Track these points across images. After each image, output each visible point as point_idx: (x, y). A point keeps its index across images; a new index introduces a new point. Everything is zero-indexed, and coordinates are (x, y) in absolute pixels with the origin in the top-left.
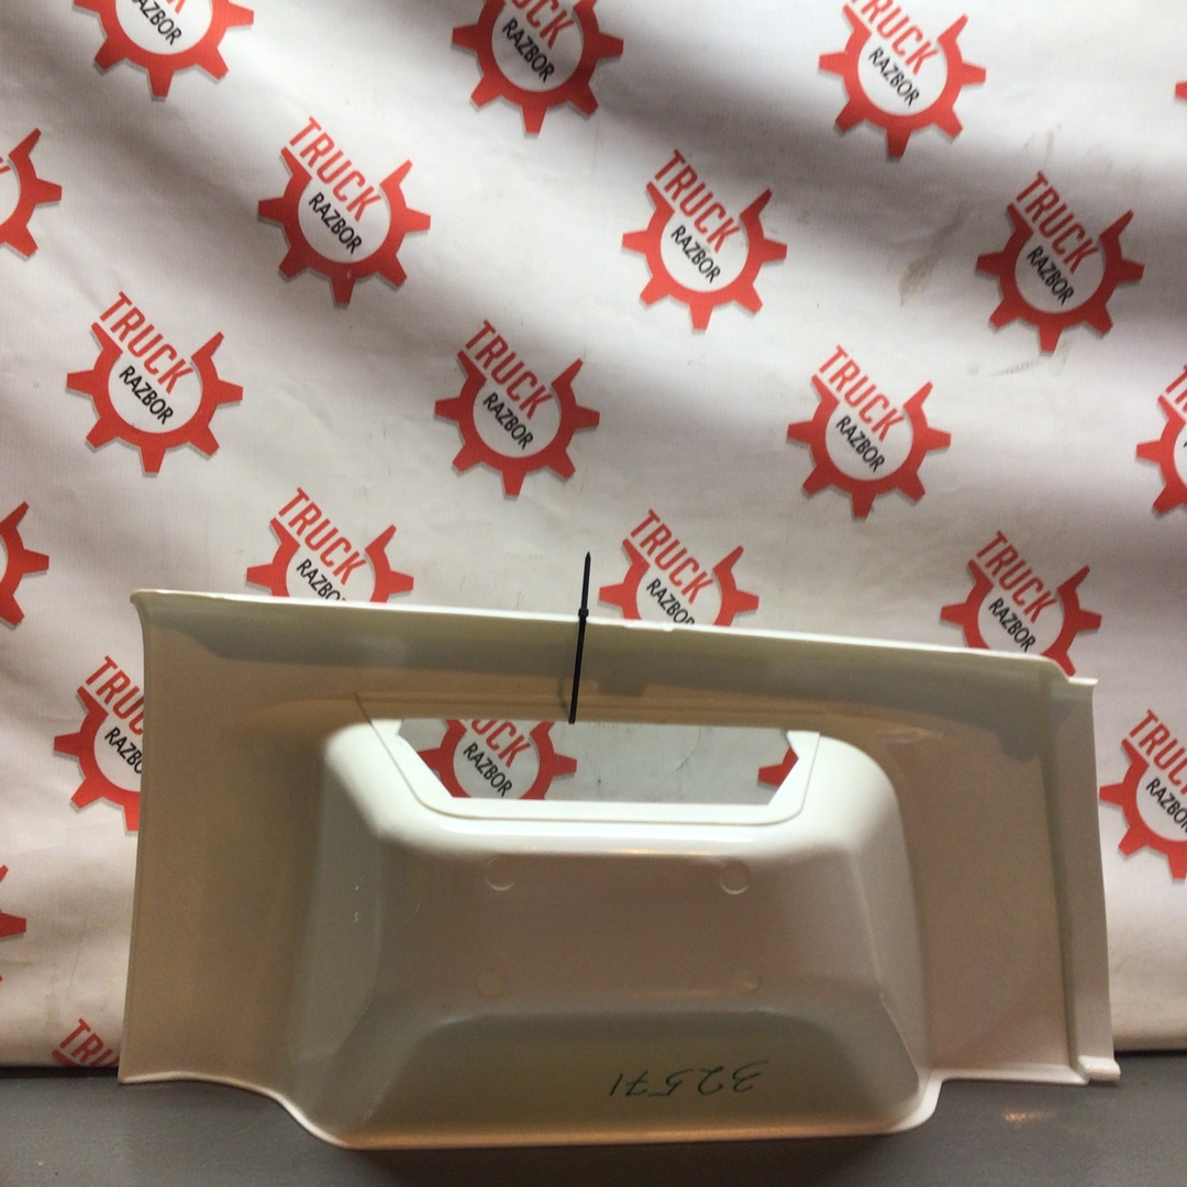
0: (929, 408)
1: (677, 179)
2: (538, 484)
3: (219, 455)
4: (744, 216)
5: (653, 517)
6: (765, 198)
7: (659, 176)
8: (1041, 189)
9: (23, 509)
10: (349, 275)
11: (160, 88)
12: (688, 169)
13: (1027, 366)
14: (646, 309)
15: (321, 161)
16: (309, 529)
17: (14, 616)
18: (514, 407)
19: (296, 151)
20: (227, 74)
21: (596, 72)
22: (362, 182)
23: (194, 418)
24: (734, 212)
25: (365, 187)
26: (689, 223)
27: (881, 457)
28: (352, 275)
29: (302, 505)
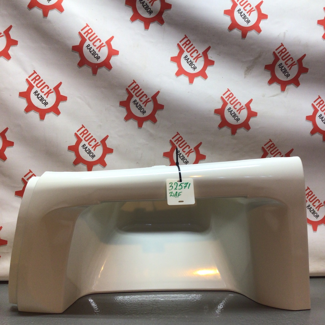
0: (252, 106)
1: (185, 43)
2: (147, 125)
3: (60, 115)
4: (203, 53)
5: (178, 134)
6: (209, 48)
7: (180, 42)
8: (282, 48)
9: (7, 129)
10: (96, 67)
11: (45, 15)
12: (188, 40)
13: (277, 95)
14: (177, 78)
15: (89, 35)
16: (85, 136)
17: (4, 158)
18: (141, 103)
19: (82, 32)
20: (64, 11)
21: (164, 13)
22: (100, 41)
23: (54, 105)
24: (201, 52)
25: (101, 43)
26: (188, 54)
27: (239, 118)
28: (97, 66)
29: (83, 129)
